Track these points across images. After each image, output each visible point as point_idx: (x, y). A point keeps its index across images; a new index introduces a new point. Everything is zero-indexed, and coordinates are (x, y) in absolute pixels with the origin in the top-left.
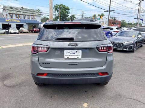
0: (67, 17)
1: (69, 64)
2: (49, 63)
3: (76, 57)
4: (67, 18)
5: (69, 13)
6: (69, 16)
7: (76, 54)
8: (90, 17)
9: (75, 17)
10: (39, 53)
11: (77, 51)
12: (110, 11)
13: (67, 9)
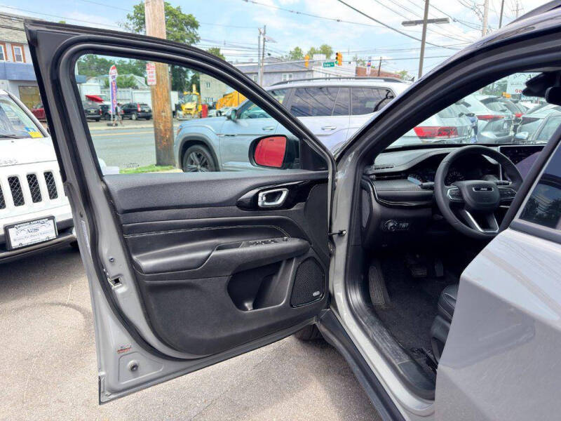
12: (425, 22)
13: (187, 24)
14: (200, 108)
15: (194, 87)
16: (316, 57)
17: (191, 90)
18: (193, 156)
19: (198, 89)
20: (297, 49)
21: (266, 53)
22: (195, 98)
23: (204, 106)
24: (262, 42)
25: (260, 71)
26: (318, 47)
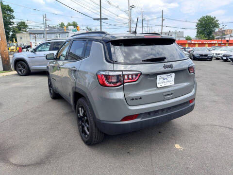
0: (11, 24)
1: (165, 94)
2: (141, 98)
3: (169, 84)
4: (11, 26)
5: (14, 18)
6: (13, 23)
7: (169, 79)
8: (54, 27)
9: (27, 26)
10: (125, 84)
11: (169, 74)
12: (101, 19)
13: (7, 10)
14: (18, 48)
15: (14, 39)
16: (69, 27)
17: (13, 41)
18: (19, 65)
19: (16, 40)
20: (62, 23)
21: (47, 25)
22: (15, 44)
23: (20, 48)
24: (45, 21)
25: (45, 32)
26: (71, 22)
